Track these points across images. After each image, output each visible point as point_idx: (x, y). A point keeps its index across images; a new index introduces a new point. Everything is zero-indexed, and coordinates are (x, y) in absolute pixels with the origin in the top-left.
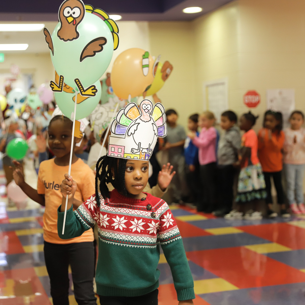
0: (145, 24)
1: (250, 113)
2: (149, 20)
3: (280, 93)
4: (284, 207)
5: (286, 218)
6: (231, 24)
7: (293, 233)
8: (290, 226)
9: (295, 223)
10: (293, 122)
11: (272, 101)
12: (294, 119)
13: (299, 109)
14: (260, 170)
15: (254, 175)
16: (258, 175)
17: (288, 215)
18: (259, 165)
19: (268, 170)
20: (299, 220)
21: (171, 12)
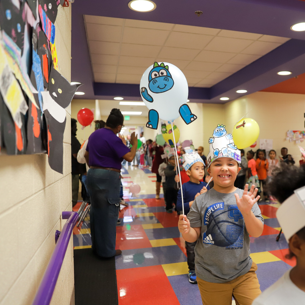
0: (201, 104)
1: (251, 151)
2: (203, 103)
3: (266, 141)
4: (266, 197)
5: (267, 202)
6: (243, 107)
7: (270, 210)
8: (269, 206)
9: (271, 205)
10: (271, 155)
11: (262, 145)
12: (271, 154)
13: (274, 149)
14: (257, 178)
15: (254, 181)
16: (256, 181)
17: (268, 201)
18: (256, 176)
19: (260, 179)
20: (274, 203)
21: (214, 99)
